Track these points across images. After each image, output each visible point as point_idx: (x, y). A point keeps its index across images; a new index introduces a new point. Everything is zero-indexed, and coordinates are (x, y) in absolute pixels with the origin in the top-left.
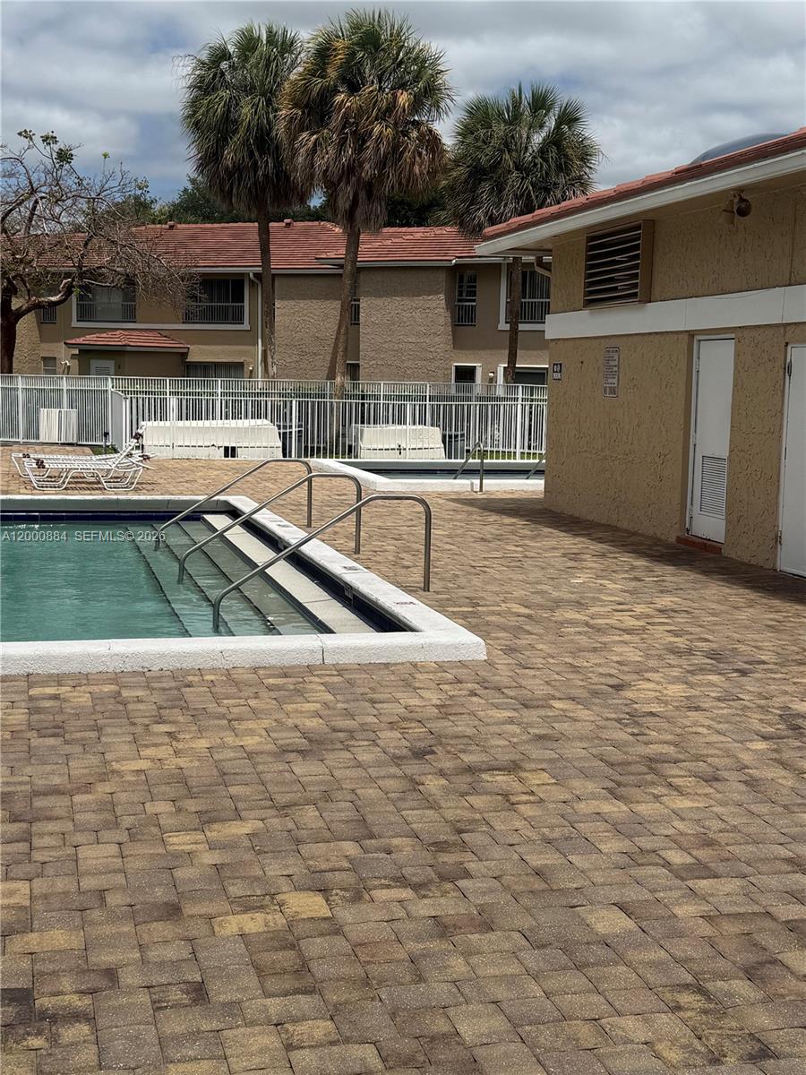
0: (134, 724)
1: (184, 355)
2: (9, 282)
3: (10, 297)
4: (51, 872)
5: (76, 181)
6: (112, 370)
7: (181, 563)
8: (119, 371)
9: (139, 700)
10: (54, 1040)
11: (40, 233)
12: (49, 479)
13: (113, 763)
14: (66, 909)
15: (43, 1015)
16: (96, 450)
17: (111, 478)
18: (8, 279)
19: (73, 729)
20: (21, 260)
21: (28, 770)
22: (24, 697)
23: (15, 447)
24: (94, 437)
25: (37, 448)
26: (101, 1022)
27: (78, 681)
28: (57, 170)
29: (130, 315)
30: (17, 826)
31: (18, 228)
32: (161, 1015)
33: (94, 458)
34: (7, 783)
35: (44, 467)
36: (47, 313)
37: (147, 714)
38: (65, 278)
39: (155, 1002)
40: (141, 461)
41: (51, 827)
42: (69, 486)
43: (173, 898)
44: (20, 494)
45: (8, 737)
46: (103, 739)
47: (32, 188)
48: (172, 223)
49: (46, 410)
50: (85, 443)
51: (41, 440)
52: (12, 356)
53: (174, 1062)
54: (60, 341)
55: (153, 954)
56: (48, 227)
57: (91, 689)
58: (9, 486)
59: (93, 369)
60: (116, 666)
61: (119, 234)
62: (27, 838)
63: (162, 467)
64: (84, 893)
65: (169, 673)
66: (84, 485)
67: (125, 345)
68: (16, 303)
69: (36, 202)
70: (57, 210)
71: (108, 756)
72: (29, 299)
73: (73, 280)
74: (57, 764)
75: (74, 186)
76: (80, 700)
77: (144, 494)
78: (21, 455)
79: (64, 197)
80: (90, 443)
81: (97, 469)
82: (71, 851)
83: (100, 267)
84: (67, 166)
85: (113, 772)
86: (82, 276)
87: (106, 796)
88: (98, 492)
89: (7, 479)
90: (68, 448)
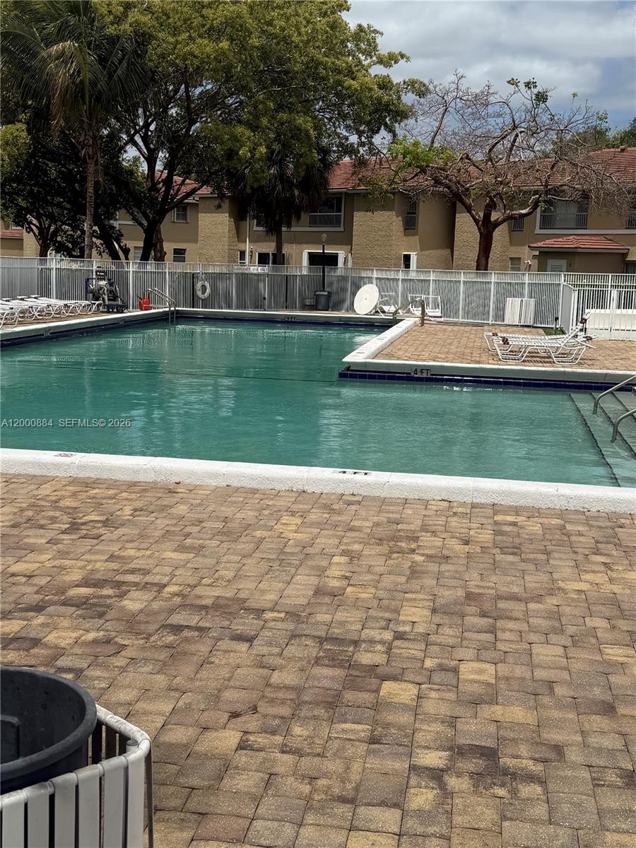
0: (576, 553)
1: (625, 255)
2: (491, 199)
3: (491, 211)
4: (511, 661)
5: (549, 117)
6: (564, 268)
7: (615, 426)
8: (570, 268)
9: (580, 534)
10: (514, 793)
11: (517, 160)
12: (511, 353)
13: (560, 582)
14: (523, 692)
15: (506, 772)
16: (548, 331)
17: (559, 354)
18: (490, 197)
19: (528, 551)
20: (501, 183)
21: (494, 578)
22: (490, 521)
23: (486, 328)
24: (547, 321)
25: (502, 328)
26: (551, 786)
27: (532, 514)
28: (535, 109)
29: (582, 223)
30: (485, 620)
31: (500, 156)
32: (599, 790)
33: (546, 337)
34: (478, 586)
35: (508, 344)
36: (516, 223)
37: (587, 546)
38: (534, 195)
39: (594, 780)
40: (585, 341)
41: (511, 625)
42: (526, 359)
43: (609, 698)
44: (489, 363)
45: (479, 551)
46: (551, 561)
47: (514, 125)
48: (623, 147)
49: (511, 299)
50: (539, 325)
51: (506, 322)
52: (489, 257)
53: (610, 831)
54: (524, 245)
55: (593, 740)
56: (525, 155)
57: (541, 520)
58: (480, 357)
59: (549, 267)
60: (562, 504)
61: (580, 158)
62: (493, 630)
63: (601, 347)
64: (536, 681)
65: (604, 515)
66: (538, 359)
67: (576, 248)
68: (495, 216)
69: (517, 136)
70: (533, 141)
71: (555, 576)
72: (505, 212)
73: (540, 196)
74: (515, 576)
75: (548, 122)
76: (534, 528)
77: (586, 368)
78: (491, 334)
79: (539, 131)
80: (543, 326)
81: (549, 347)
82: (527, 646)
83: (562, 185)
84: (543, 106)
85: (559, 589)
86: (547, 193)
87: (553, 607)
88: (548, 364)
89: (479, 352)
90: (526, 329)
